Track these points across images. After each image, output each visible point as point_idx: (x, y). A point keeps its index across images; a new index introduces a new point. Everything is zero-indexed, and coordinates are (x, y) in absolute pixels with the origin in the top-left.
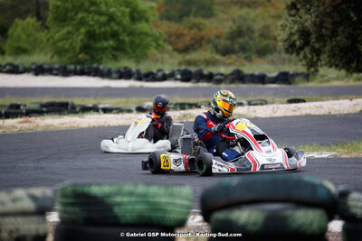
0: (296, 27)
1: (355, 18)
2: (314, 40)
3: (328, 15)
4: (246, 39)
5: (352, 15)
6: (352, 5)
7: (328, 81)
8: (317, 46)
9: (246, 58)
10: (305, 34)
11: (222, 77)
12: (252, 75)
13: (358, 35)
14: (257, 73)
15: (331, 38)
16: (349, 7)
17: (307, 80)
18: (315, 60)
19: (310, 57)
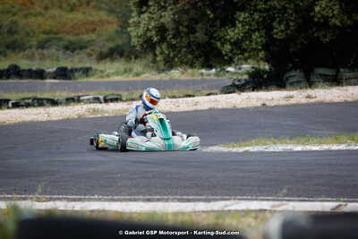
0: (153, 24)
1: (212, 16)
2: (171, 36)
3: (187, 12)
5: (209, 12)
6: (207, 3)
7: (108, 76)
8: (174, 42)
12: (30, 70)
13: (215, 32)
14: (34, 68)
15: (187, 34)
16: (204, 5)
17: (87, 76)
18: (171, 55)
19: (167, 52)
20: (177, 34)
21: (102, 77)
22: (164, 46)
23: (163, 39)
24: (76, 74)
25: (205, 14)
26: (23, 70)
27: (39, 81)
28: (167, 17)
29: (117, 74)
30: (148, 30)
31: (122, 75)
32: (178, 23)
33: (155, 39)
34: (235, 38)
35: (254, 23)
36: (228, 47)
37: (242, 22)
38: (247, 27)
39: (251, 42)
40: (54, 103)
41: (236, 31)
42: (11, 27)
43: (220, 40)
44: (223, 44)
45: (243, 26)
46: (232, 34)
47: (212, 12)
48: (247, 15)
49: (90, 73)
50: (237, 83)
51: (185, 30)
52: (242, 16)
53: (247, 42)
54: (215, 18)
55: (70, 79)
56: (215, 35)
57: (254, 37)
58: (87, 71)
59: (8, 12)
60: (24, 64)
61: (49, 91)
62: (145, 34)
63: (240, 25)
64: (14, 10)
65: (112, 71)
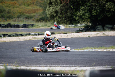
0: (54, 10)
1: (72, 8)
2: (59, 14)
3: (64, 6)
4: (3, 13)
5: (72, 7)
6: (71, 3)
7: (39, 27)
8: (60, 16)
9: (5, 20)
12: (14, 25)
13: (73, 13)
14: (16, 24)
15: (65, 14)
16: (70, 4)
17: (33, 27)
18: (60, 20)
19: (58, 19)
20: (61, 14)
21: (37, 27)
22: (57, 17)
23: (57, 15)
24: (29, 26)
25: (70, 7)
26: (12, 25)
27: (17, 28)
28: (58, 8)
29: (42, 26)
30: (52, 12)
31: (44, 27)
32: (61, 10)
33: (54, 15)
34: (80, 15)
35: (86, 10)
36: (78, 18)
37: (82, 10)
38: (84, 11)
39: (85, 16)
40: (22, 35)
41: (80, 13)
42: (9, 11)
43: (75, 15)
44: (76, 17)
45: (83, 11)
46: (79, 13)
47: (73, 7)
48: (84, 7)
49: (34, 26)
50: (81, 29)
51: (64, 12)
52: (82, 8)
53: (84, 16)
54: (74, 9)
55: (27, 28)
56: (74, 14)
57: (86, 15)
58: (32, 25)
59: (8, 6)
60: (13, 23)
61: (20, 32)
62: (51, 13)
63: (81, 11)
64: (10, 6)
65: (41, 25)
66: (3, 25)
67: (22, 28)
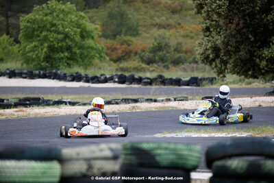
0: (210, 45)
1: (252, 39)
2: (222, 54)
3: (234, 36)
4: (164, 52)
5: (250, 36)
6: (251, 29)
7: (227, 84)
8: (225, 58)
9: (164, 66)
10: (216, 50)
11: (149, 80)
13: (255, 51)
15: (235, 52)
16: (248, 31)
17: (212, 84)
18: (223, 68)
19: (220, 66)
20: (228, 53)
22: (218, 61)
23: (217, 56)
24: (204, 82)
25: (248, 38)
29: (234, 82)
30: (206, 49)
31: (237, 84)
32: (226, 44)
33: (211, 56)
34: (269, 56)
41: (270, 51)
42: (177, 47)
43: (259, 58)
44: (261, 61)
46: (267, 52)
47: (254, 36)
54: (256, 41)
55: (199, 86)
56: (255, 54)
58: (212, 81)
62: (204, 53)
63: (273, 46)
65: (230, 81)
66: (146, 80)
67: (188, 85)
